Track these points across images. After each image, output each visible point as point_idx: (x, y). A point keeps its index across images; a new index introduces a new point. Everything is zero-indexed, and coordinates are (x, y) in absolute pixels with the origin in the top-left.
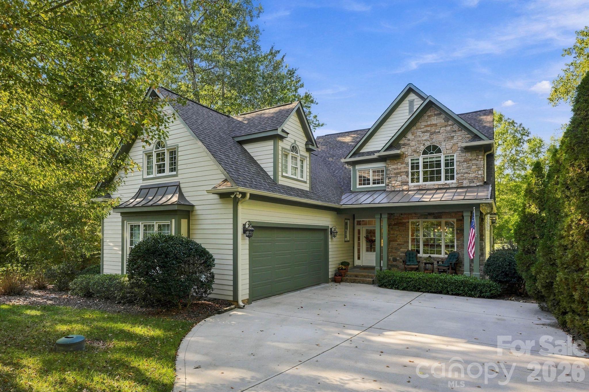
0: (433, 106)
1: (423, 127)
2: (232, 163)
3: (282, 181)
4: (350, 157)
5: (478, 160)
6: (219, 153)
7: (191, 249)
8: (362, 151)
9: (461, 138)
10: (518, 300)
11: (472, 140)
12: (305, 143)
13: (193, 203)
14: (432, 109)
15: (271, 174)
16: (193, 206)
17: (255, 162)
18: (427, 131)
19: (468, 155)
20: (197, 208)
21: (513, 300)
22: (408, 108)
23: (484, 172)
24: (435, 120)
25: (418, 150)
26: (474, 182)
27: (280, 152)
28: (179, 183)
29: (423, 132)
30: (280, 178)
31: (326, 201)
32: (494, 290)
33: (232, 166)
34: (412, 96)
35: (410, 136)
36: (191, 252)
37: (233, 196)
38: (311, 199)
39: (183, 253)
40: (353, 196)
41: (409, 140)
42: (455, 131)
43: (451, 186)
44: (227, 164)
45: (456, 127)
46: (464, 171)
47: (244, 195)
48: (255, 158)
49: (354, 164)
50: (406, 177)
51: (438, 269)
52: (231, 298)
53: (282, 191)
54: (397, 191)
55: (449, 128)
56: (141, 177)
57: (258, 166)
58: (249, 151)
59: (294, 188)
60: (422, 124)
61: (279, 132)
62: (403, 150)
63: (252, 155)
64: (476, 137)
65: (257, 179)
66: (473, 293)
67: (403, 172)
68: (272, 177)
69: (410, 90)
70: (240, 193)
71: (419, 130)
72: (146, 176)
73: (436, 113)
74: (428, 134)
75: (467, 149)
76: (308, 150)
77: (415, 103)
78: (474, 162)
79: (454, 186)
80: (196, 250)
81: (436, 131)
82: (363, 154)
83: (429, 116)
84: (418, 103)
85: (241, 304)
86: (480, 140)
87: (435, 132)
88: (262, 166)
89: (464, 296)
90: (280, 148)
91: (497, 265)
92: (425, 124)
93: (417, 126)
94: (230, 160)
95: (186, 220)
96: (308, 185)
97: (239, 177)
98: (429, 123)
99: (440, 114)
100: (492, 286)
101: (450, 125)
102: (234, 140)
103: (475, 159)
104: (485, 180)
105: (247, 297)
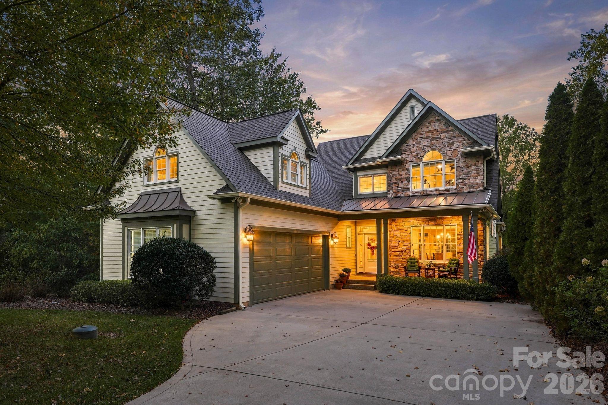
0: (434, 112)
1: (424, 132)
2: (232, 169)
3: (282, 187)
4: (352, 164)
5: (477, 166)
6: (220, 159)
7: (194, 251)
8: (364, 157)
9: (461, 144)
10: (514, 303)
11: (471, 146)
12: (304, 149)
13: (194, 208)
14: (432, 114)
15: (271, 180)
16: (194, 212)
17: (255, 168)
18: (428, 137)
19: (468, 161)
20: (198, 213)
21: (509, 302)
22: (409, 114)
23: (484, 177)
24: (435, 126)
25: (419, 156)
26: (474, 188)
27: (280, 159)
28: (180, 189)
29: (423, 138)
30: (280, 184)
31: (326, 207)
32: (491, 293)
33: (233, 172)
34: (413, 103)
35: (411, 142)
36: (194, 254)
37: (233, 201)
38: (311, 204)
39: (186, 255)
40: (354, 202)
41: (410, 146)
42: (455, 137)
43: (451, 192)
44: (228, 170)
45: (456, 133)
46: (464, 176)
47: (244, 200)
48: (256, 165)
49: (355, 170)
50: (406, 182)
51: (439, 274)
52: (232, 301)
53: (282, 197)
54: (398, 197)
55: (448, 134)
56: (141, 184)
57: (259, 172)
58: (249, 157)
59: (294, 194)
60: (423, 130)
61: (279, 139)
62: (404, 156)
63: (252, 161)
64: (475, 143)
65: (257, 185)
66: (470, 296)
67: (404, 178)
68: (272, 183)
69: (411, 96)
70: (241, 198)
71: (421, 136)
72: (146, 183)
73: (436, 118)
74: (429, 140)
75: (467, 155)
76: (308, 157)
77: (416, 109)
78: (474, 167)
79: (454, 191)
80: (198, 252)
81: (437, 137)
82: (365, 160)
83: (430, 122)
84: (418, 109)
85: (242, 306)
86: (479, 146)
87: (435, 138)
88: (263, 172)
89: (462, 299)
90: (280, 155)
91: (494, 268)
92: (426, 130)
93: (417, 132)
94: (230, 166)
95: (188, 226)
96: (308, 191)
97: (240, 183)
98: (430, 129)
99: (441, 119)
100: (489, 289)
101: (450, 131)
102: (234, 146)
103: (475, 165)
104: (485, 186)
105: (248, 300)
